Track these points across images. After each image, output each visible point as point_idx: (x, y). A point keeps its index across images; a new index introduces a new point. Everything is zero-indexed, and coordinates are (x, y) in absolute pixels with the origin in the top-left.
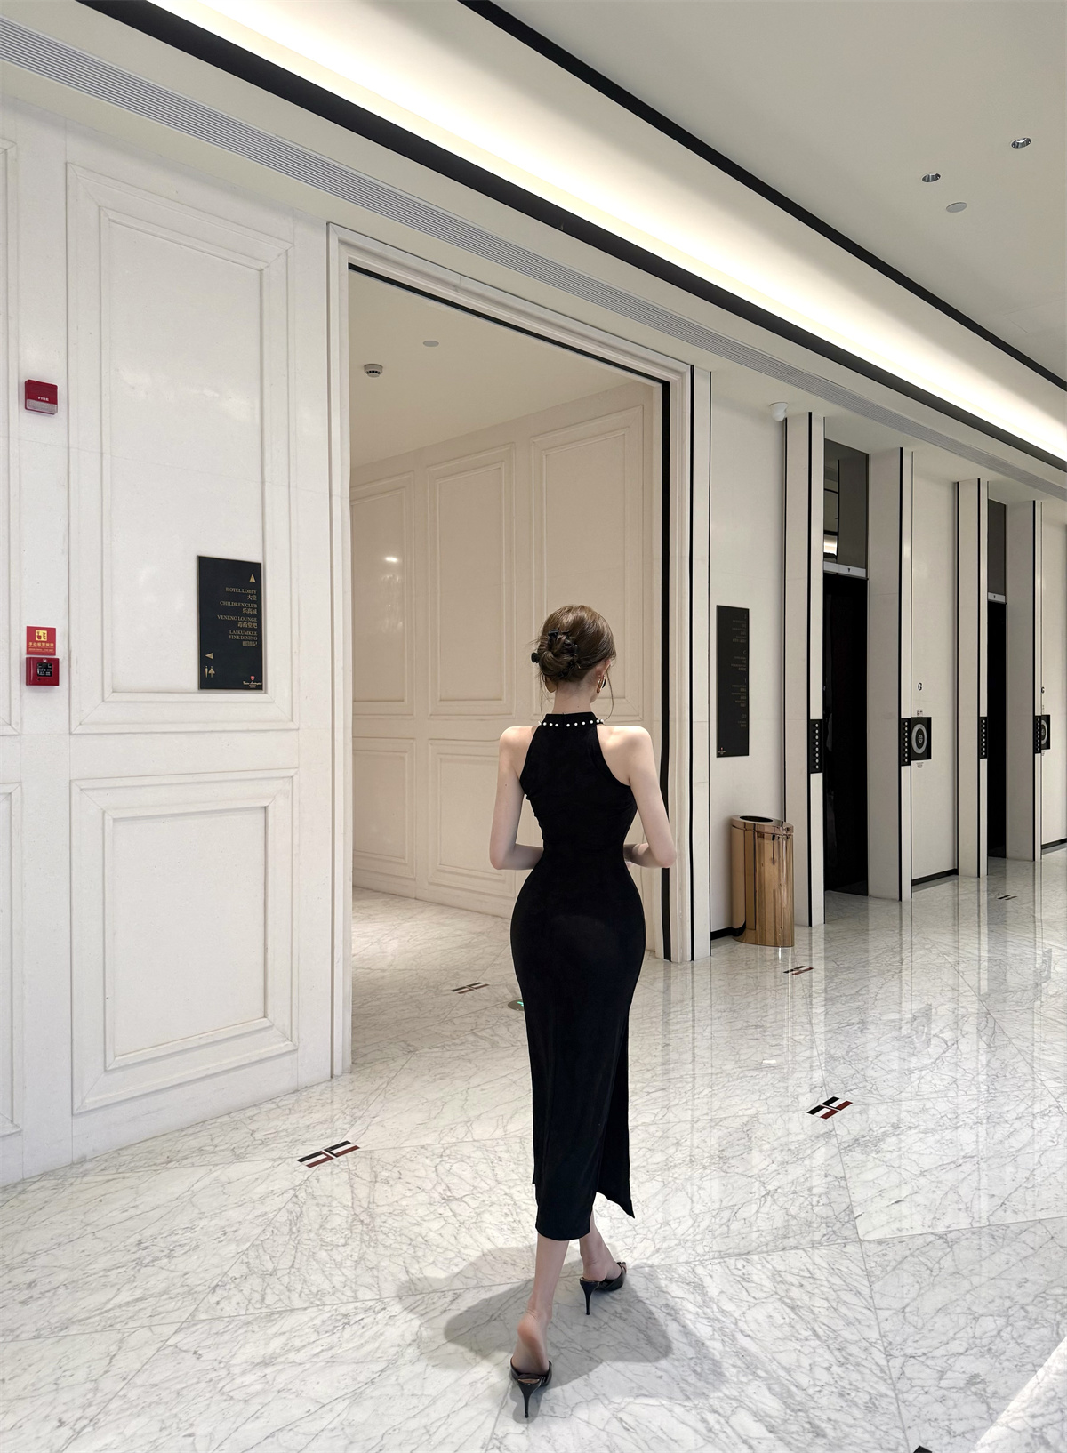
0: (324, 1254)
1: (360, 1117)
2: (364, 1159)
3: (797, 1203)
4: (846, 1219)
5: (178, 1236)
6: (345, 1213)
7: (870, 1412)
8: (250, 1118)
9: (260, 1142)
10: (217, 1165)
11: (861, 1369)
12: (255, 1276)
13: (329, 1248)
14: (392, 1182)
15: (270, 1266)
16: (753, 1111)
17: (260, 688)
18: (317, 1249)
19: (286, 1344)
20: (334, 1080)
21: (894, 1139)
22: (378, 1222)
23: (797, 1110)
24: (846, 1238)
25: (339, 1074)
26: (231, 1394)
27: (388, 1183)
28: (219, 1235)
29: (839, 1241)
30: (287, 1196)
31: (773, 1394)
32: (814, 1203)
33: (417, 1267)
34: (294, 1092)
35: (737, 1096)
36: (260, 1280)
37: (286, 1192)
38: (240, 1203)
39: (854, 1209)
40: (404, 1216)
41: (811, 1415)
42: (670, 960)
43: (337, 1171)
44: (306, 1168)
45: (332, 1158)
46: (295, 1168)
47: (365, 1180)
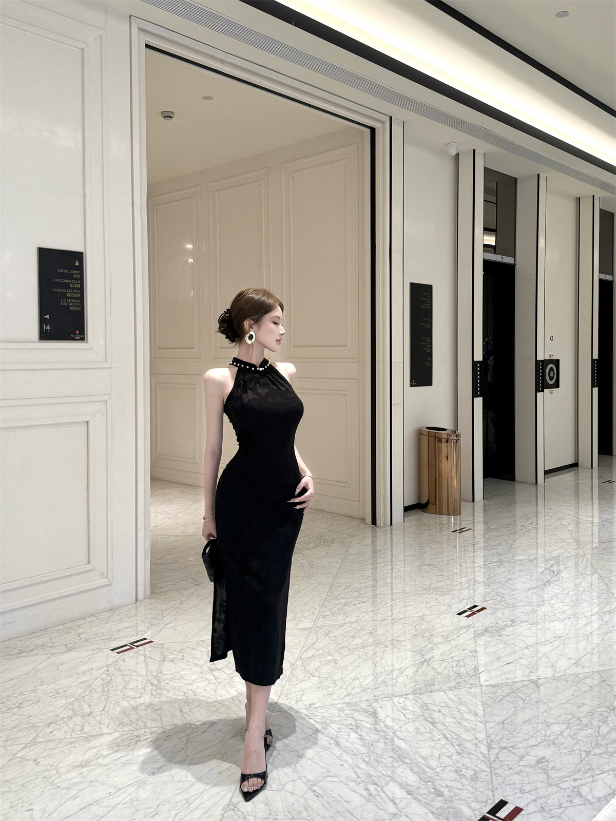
0: (126, 702)
1: (155, 625)
2: (156, 649)
3: (443, 666)
4: (474, 674)
5: (25, 696)
6: (140, 679)
7: (473, 781)
8: (79, 626)
9: (85, 640)
10: (53, 654)
11: (471, 756)
12: (77, 716)
13: (129, 699)
14: (176, 661)
15: (88, 710)
16: (421, 614)
17: (83, 338)
18: (120, 700)
19: (97, 754)
20: (138, 603)
21: (511, 629)
22: (163, 684)
23: (450, 613)
24: (472, 684)
25: (141, 599)
26: (58, 785)
27: (173, 662)
28: (54, 694)
29: (467, 686)
30: (102, 671)
31: (414, 773)
32: (454, 666)
33: (187, 708)
34: (109, 611)
35: (412, 605)
36: (81, 718)
37: (101, 668)
38: (69, 675)
39: (480, 668)
40: (181, 680)
41: (436, 785)
42: (376, 525)
43: (137, 655)
44: (116, 654)
45: (134, 648)
46: (108, 654)
47: (156, 660)
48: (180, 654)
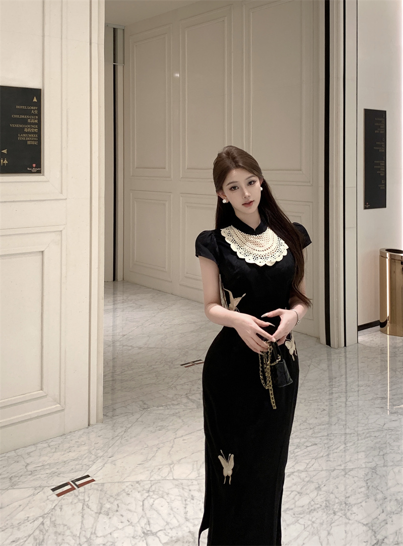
1: (101, 457)
2: (95, 491)
8: (29, 454)
9: (30, 473)
14: (111, 514)
17: (39, 172)
25: (94, 423)
27: (108, 515)
30: (37, 523)
34: (61, 436)
37: (37, 519)
42: (330, 346)
43: (76, 501)
44: (56, 496)
45: (75, 489)
46: (48, 497)
47: (93, 511)
48: (116, 503)
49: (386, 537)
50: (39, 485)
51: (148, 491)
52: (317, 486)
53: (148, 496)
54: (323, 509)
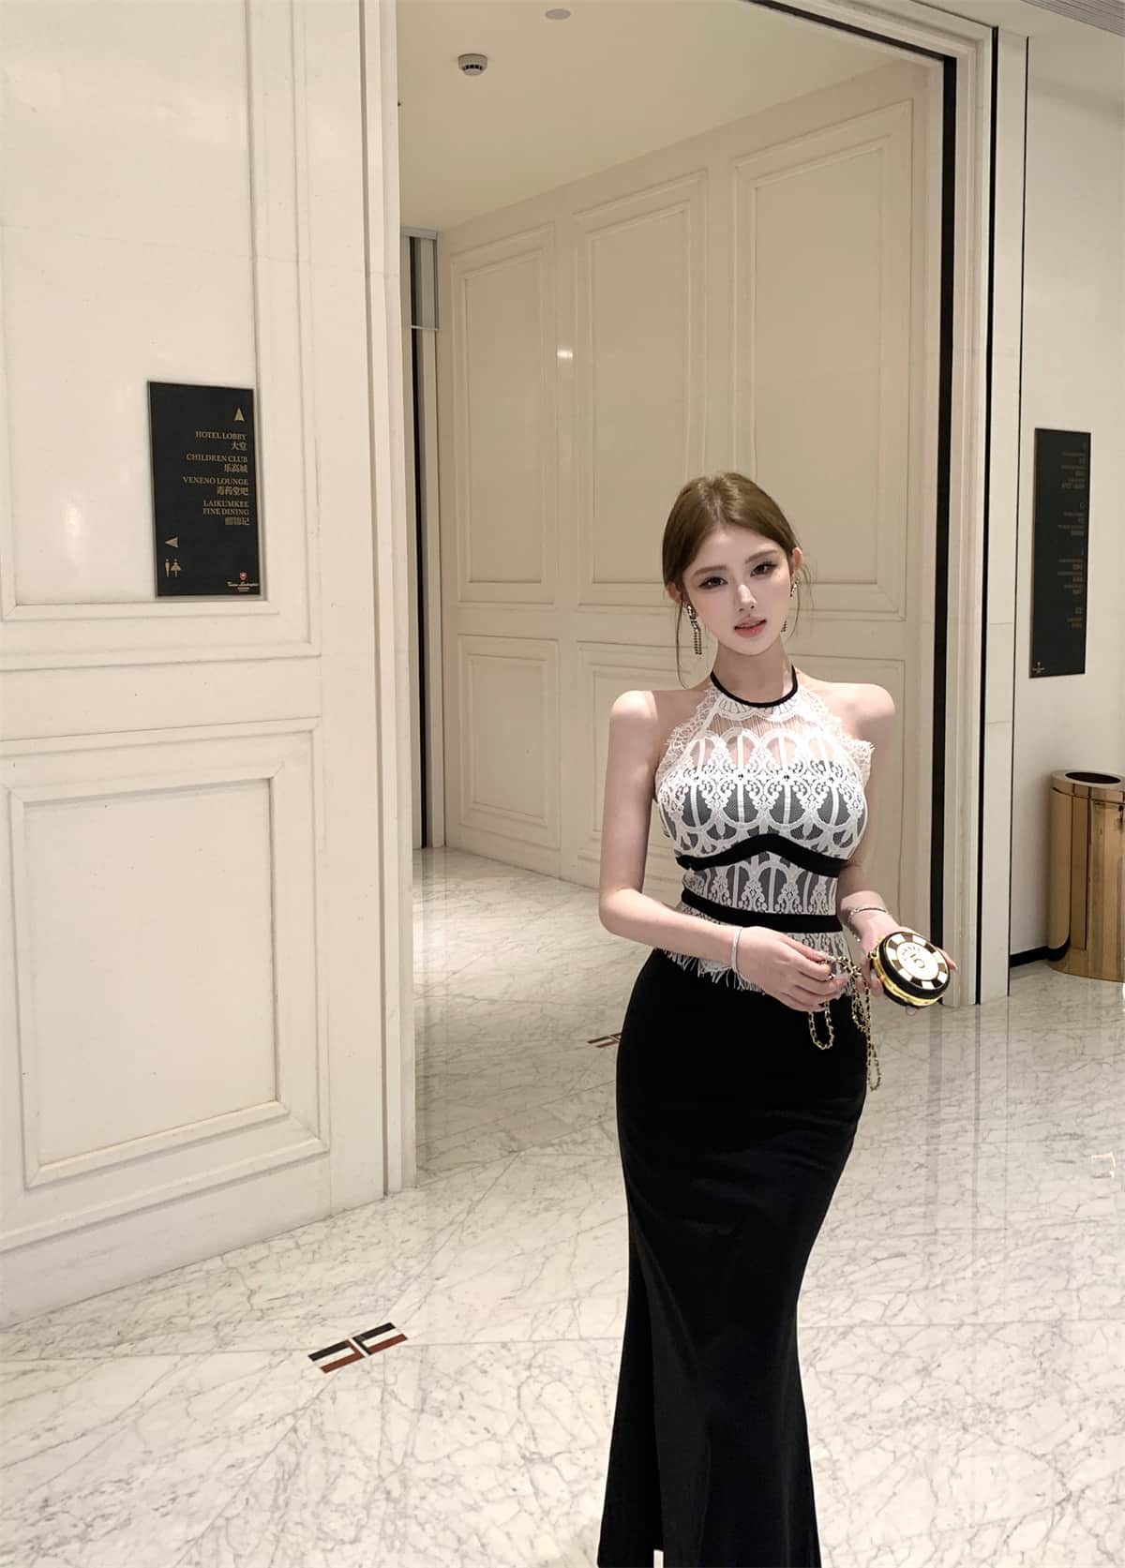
1: (418, 1277)
2: (410, 1363)
6: (363, 1473)
8: (253, 1265)
9: (259, 1314)
10: (186, 1355)
13: (329, 1545)
14: (447, 1414)
16: (1053, 1313)
17: (255, 592)
18: (310, 1545)
20: (389, 1199)
22: (412, 1498)
25: (396, 1188)
27: (441, 1416)
28: (164, 1501)
30: (281, 1429)
34: (324, 1220)
35: (1029, 1277)
37: (281, 1419)
38: (208, 1437)
43: (366, 1383)
44: (321, 1372)
45: (362, 1356)
46: (302, 1371)
47: (406, 1405)
48: (457, 1390)
49: (1088, 1487)
50: (279, 1346)
51: (529, 1367)
52: (920, 1367)
53: (529, 1377)
54: (937, 1418)
